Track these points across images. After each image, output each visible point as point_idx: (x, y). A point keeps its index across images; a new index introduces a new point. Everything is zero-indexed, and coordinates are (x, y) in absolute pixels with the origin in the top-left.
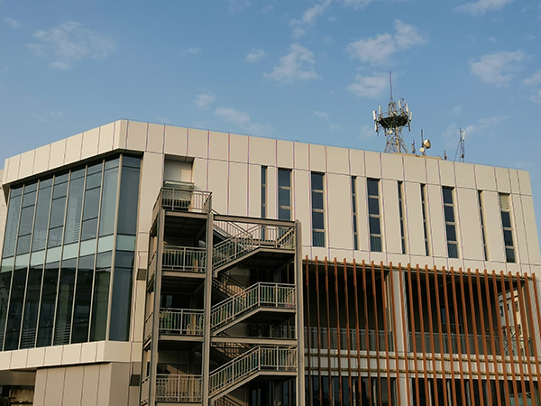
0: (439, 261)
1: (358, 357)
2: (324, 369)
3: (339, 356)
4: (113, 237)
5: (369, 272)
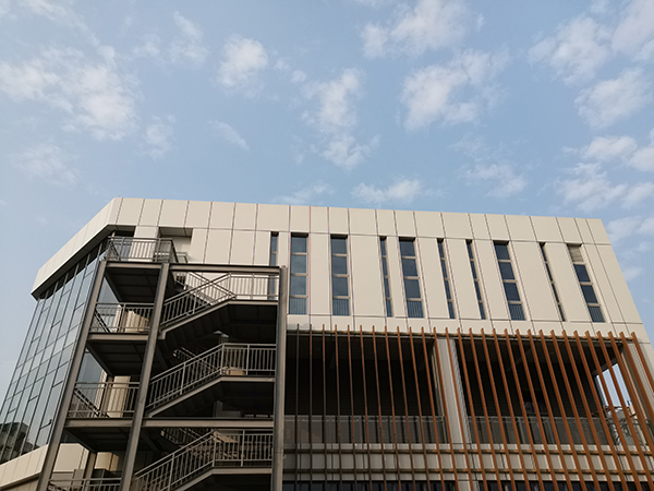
0: (499, 323)
1: (397, 453)
2: (348, 472)
3: (368, 453)
5: (405, 341)
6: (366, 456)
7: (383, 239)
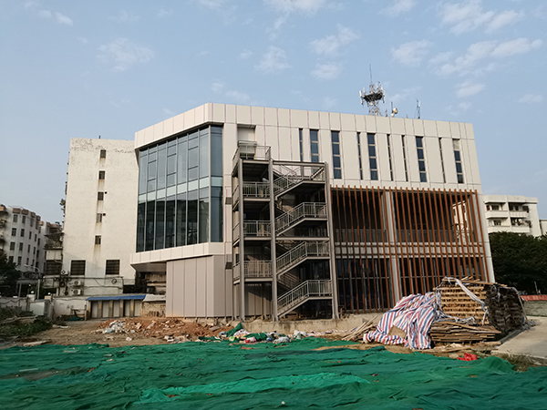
0: (415, 185)
1: (365, 246)
3: (353, 246)
4: (209, 178)
5: (370, 193)
6: (352, 248)
7: (359, 133)
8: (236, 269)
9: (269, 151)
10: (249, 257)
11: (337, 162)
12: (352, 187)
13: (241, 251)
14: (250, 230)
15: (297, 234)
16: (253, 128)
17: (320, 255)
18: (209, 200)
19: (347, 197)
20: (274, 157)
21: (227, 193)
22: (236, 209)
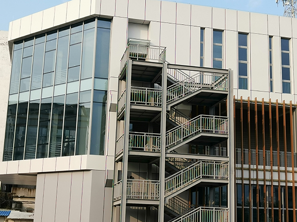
1: (271, 171)
2: (246, 179)
3: (257, 170)
4: (92, 80)
5: (281, 109)
6: (255, 172)
7: (271, 37)
8: (118, 188)
9: (164, 52)
10: (133, 175)
11: (243, 70)
12: (259, 99)
13: (124, 167)
14: (136, 144)
15: (191, 152)
16: (146, 24)
17: (217, 178)
18: (91, 106)
19: (253, 112)
20: (170, 59)
21: (112, 99)
22: (121, 118)
